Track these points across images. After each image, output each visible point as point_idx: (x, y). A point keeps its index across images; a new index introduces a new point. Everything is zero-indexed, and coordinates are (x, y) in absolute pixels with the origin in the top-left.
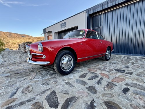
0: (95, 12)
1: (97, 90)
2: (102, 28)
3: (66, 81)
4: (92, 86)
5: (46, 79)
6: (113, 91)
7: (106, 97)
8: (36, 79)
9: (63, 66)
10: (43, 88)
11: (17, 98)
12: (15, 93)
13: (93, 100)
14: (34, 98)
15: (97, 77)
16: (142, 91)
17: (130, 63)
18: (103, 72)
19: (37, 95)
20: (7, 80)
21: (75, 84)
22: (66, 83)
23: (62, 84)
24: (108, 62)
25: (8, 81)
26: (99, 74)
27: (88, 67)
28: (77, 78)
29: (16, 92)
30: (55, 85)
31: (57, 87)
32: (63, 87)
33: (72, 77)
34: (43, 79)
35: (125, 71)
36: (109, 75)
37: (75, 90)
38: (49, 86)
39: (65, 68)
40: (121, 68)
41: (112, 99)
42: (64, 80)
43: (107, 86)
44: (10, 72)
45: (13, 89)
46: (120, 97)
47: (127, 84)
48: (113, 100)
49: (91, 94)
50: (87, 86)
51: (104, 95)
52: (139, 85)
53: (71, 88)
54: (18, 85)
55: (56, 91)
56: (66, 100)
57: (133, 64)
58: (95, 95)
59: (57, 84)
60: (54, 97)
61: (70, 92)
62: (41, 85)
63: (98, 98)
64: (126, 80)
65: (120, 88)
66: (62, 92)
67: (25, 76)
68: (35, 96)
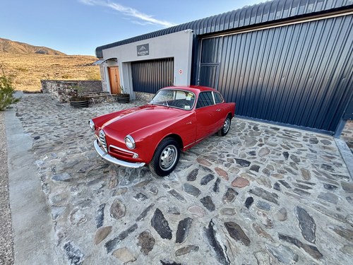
0: (209, 32)
1: (214, 203)
2: (218, 66)
3: (169, 188)
4: (208, 197)
5: (137, 186)
6: (234, 203)
7: (227, 214)
8: (122, 187)
9: (163, 164)
10: (141, 204)
11: (111, 227)
12: (102, 218)
13: (211, 221)
14: (135, 226)
15: (212, 177)
16: (267, 202)
17: (257, 144)
18: (220, 166)
19: (138, 219)
20: (72, 190)
21: (184, 194)
22: (170, 192)
23: (165, 195)
24: (225, 139)
25: (76, 193)
26: (215, 171)
27: (197, 155)
28: (185, 180)
29: (103, 215)
30: (156, 197)
31: (161, 201)
32: (168, 201)
33: (177, 179)
34: (133, 184)
35: (249, 163)
36: (229, 173)
37: (185, 205)
38: (149, 200)
39: (166, 166)
40: (245, 156)
41: (233, 217)
42: (166, 186)
43: (227, 195)
44: (66, 169)
45: (94, 209)
46: (242, 214)
47: (251, 191)
48: (235, 219)
49: (207, 211)
50: (201, 197)
51: (223, 212)
52: (265, 191)
53: (179, 202)
54: (98, 201)
55: (162, 211)
56: (179, 225)
57: (261, 145)
58: (213, 212)
59: (159, 195)
60: (163, 221)
61: (180, 210)
62: (134, 199)
63: (217, 217)
64: (251, 182)
65: (243, 197)
66: (169, 211)
67: (100, 179)
68: (135, 222)
